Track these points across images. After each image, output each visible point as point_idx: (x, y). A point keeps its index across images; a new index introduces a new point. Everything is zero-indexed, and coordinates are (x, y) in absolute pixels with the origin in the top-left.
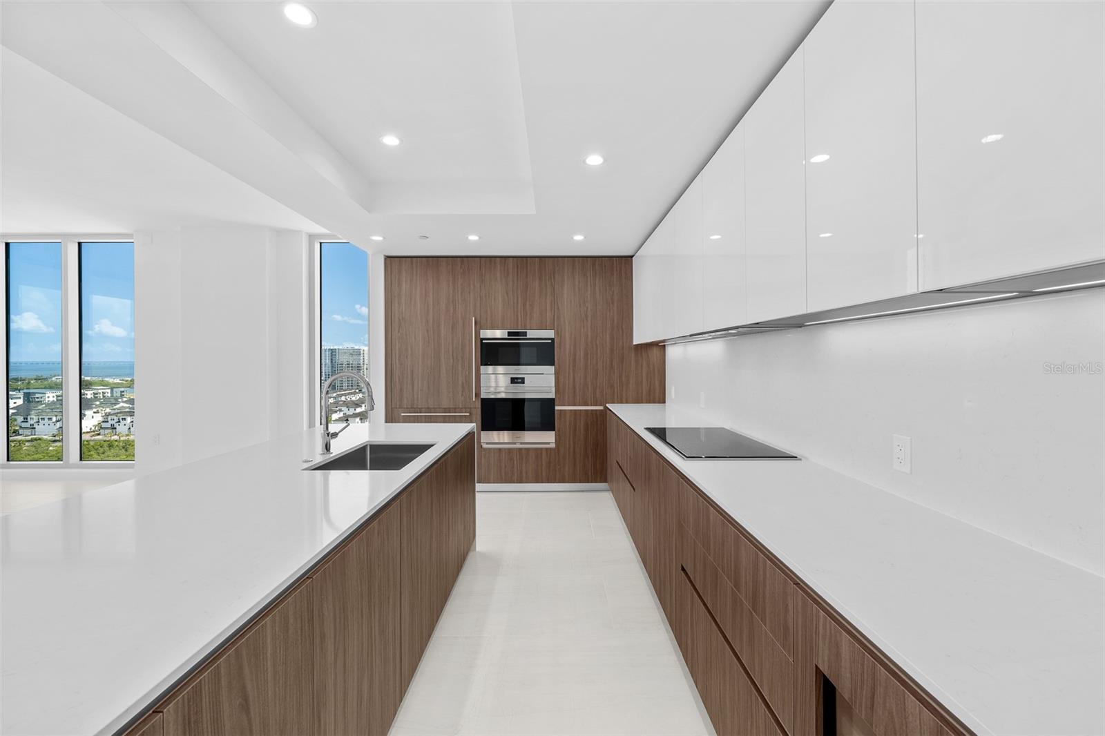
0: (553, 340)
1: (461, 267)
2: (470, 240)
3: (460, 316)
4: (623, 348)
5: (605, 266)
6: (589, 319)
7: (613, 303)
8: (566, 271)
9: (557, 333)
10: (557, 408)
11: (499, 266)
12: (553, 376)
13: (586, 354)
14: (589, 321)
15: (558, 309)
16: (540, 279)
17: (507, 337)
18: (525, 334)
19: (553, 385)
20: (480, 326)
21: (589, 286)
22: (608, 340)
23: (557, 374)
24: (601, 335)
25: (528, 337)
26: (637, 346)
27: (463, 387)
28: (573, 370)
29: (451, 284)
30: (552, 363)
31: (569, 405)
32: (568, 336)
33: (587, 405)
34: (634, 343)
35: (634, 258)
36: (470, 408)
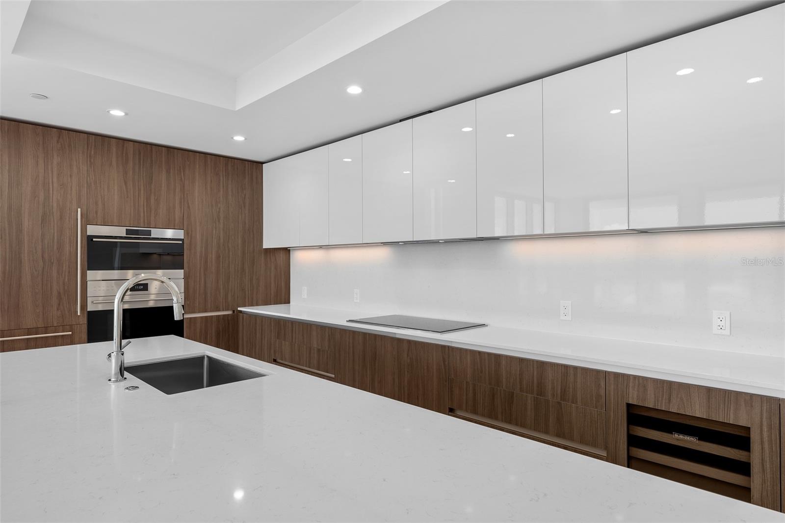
0: (182, 240)
1: (58, 142)
2: (112, 115)
3: (55, 205)
4: (254, 252)
5: (237, 168)
6: (221, 221)
7: (245, 207)
8: (197, 167)
9: (187, 234)
11: (114, 149)
12: (183, 281)
13: (218, 257)
14: (222, 224)
15: (189, 207)
16: (168, 172)
17: (124, 235)
18: (149, 233)
20: (87, 221)
21: (221, 187)
22: (240, 241)
23: (186, 278)
24: (233, 237)
25: (152, 236)
26: (266, 249)
27: (58, 299)
28: (205, 274)
29: (41, 162)
30: (181, 267)
31: (200, 312)
32: (198, 237)
33: (219, 310)
34: (264, 247)
35: (264, 165)
36: (71, 326)
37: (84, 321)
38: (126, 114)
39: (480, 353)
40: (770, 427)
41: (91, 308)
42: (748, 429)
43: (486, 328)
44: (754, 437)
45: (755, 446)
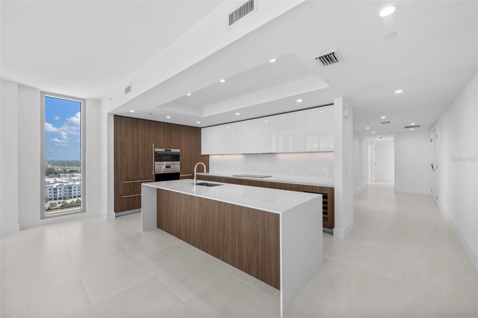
0: (179, 152)
1: (147, 124)
3: (147, 143)
4: (199, 156)
5: (194, 130)
7: (196, 142)
9: (180, 151)
10: (180, 176)
12: (179, 165)
13: (189, 158)
14: (190, 147)
15: (181, 142)
17: (164, 151)
18: (170, 150)
19: (179, 168)
20: (155, 147)
22: (195, 153)
23: (180, 164)
24: (193, 151)
25: (171, 151)
26: (203, 155)
27: (148, 170)
28: (185, 163)
29: (143, 131)
30: (179, 161)
31: (184, 174)
32: (184, 152)
33: (189, 174)
34: (202, 154)
35: (202, 129)
36: (151, 178)
37: (154, 177)
38: (171, 117)
39: (271, 182)
40: (331, 193)
41: (156, 173)
42: (327, 194)
43: (272, 177)
44: (328, 196)
45: (328, 198)
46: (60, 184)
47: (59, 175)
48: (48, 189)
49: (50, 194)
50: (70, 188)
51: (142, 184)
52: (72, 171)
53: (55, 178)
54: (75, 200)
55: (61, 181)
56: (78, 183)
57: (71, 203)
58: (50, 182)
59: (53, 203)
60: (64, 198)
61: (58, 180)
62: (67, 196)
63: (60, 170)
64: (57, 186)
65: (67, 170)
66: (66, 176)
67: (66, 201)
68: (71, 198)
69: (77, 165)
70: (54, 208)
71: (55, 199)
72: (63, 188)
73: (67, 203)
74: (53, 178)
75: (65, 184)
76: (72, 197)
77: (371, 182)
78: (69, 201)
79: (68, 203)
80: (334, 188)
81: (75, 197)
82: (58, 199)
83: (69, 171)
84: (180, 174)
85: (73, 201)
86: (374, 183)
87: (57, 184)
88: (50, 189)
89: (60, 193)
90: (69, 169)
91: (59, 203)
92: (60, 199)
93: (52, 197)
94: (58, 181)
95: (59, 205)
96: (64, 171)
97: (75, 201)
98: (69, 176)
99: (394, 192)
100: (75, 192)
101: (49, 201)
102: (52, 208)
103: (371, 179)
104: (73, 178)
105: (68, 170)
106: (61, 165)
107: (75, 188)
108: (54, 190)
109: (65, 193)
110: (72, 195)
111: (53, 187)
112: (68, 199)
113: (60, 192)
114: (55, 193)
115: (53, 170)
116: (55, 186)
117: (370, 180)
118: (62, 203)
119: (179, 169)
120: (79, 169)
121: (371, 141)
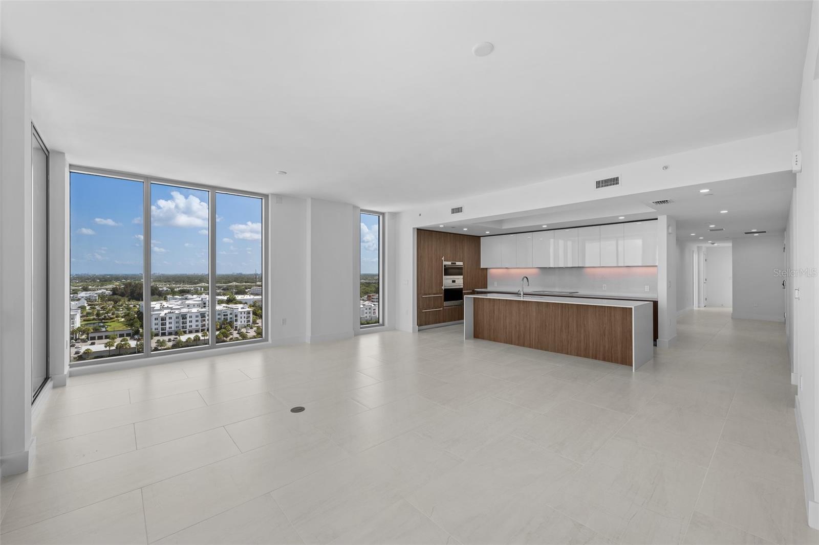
0: (462, 266)
1: (439, 236)
4: (479, 269)
5: (474, 239)
6: (471, 259)
7: (476, 253)
8: (466, 240)
9: (464, 264)
10: (463, 292)
11: (449, 236)
12: (463, 280)
13: (471, 271)
15: (464, 254)
16: (459, 242)
17: (451, 264)
18: (455, 263)
21: (471, 246)
22: (475, 266)
23: (463, 278)
24: (473, 264)
26: (482, 269)
27: (439, 285)
28: (467, 277)
29: (436, 243)
30: (462, 275)
31: (466, 290)
32: (466, 264)
33: (470, 290)
35: (481, 238)
36: (441, 293)
37: (443, 292)
41: (445, 288)
46: (169, 311)
47: (165, 297)
48: (154, 319)
49: (156, 326)
50: (184, 317)
51: (465, 296)
52: (183, 292)
53: (161, 302)
54: (192, 336)
55: (170, 306)
56: (194, 310)
57: (187, 341)
58: (154, 307)
59: (161, 340)
60: (176, 333)
61: (165, 304)
62: (180, 330)
63: (165, 289)
64: (166, 314)
65: (175, 290)
66: (176, 299)
67: (179, 338)
68: (185, 332)
69: (190, 281)
70: (163, 348)
71: (163, 334)
72: (174, 318)
73: (180, 341)
74: (158, 302)
75: (177, 312)
76: (187, 332)
77: (699, 307)
78: (184, 338)
79: (182, 342)
80: (657, 301)
81: (191, 332)
82: (167, 334)
83: (179, 291)
84: (463, 289)
85: (189, 338)
86: (702, 309)
87: (166, 311)
88: (156, 319)
89: (170, 325)
90: (179, 287)
91: (170, 340)
92: (170, 334)
93: (159, 332)
94: (166, 306)
95: (170, 344)
96: (172, 291)
97: (193, 339)
98: (180, 299)
99: (732, 318)
100: (191, 324)
101: (154, 338)
102: (160, 348)
103: (699, 303)
104: (186, 303)
105: (178, 289)
106: (165, 282)
107: (191, 317)
108: (162, 321)
109: (177, 325)
110: (186, 328)
111: (161, 315)
112: (182, 335)
113: (170, 323)
114: (162, 324)
115: (156, 289)
116: (163, 314)
117: (697, 305)
118: (174, 341)
119: (462, 284)
120: (192, 289)
121: (698, 247)
